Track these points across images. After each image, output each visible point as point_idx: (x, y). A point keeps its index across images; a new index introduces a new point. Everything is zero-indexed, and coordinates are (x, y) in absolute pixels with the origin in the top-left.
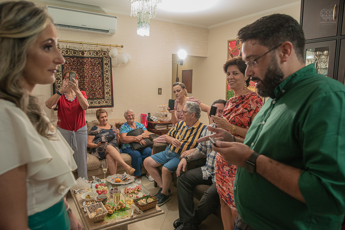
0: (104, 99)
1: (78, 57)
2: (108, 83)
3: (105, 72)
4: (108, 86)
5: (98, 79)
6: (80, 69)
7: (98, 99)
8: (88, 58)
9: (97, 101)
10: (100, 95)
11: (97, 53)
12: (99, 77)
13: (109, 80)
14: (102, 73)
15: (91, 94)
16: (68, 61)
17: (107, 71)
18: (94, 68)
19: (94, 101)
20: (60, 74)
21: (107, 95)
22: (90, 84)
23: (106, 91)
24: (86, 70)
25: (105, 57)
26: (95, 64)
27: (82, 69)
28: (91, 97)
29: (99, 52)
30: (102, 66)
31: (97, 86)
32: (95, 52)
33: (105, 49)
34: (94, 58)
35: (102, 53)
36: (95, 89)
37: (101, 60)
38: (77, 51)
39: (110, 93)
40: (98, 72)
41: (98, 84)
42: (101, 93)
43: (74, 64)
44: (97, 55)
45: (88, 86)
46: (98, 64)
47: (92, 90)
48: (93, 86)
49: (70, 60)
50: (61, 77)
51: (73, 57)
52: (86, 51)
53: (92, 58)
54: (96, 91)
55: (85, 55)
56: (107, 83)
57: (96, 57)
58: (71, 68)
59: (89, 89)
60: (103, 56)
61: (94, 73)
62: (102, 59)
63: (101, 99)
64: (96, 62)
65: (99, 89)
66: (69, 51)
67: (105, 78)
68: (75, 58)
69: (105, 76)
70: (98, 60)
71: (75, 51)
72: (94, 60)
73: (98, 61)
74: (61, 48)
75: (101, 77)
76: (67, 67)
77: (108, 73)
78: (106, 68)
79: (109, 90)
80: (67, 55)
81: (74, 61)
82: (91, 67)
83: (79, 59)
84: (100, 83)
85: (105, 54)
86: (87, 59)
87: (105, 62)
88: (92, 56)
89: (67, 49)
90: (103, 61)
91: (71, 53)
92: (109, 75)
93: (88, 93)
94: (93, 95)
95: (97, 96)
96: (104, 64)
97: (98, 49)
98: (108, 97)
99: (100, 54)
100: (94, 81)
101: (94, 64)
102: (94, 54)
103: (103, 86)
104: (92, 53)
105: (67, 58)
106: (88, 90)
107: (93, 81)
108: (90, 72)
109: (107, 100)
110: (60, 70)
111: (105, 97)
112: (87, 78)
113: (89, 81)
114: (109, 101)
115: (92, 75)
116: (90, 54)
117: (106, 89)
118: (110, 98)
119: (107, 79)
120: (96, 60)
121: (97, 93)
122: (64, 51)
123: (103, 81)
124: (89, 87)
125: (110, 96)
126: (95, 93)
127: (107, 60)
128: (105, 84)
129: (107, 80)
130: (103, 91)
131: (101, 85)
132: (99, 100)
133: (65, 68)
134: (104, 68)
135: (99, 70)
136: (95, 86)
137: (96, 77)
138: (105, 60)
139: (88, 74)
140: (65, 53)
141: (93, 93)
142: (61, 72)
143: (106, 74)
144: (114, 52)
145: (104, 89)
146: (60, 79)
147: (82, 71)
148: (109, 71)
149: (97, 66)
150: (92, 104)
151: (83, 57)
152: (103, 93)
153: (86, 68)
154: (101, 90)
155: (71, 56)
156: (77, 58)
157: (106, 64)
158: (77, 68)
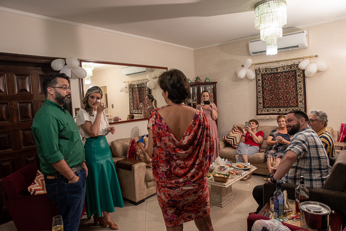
0: (298, 107)
1: (274, 73)
2: (301, 92)
3: (298, 83)
4: (301, 95)
7: (292, 107)
8: (282, 73)
9: (291, 109)
10: (294, 104)
11: (291, 67)
12: (293, 87)
13: (302, 90)
14: (296, 84)
15: (286, 103)
16: (267, 77)
17: (300, 82)
18: (288, 80)
19: (288, 109)
20: (261, 88)
21: (300, 104)
22: (285, 94)
23: (300, 100)
24: (280, 83)
25: (298, 69)
26: (289, 77)
27: (277, 82)
28: (285, 105)
29: (292, 66)
30: (295, 78)
31: (291, 96)
32: (289, 67)
33: (296, 62)
34: (287, 72)
35: (295, 66)
36: (289, 99)
37: (295, 73)
38: (273, 69)
39: (303, 102)
40: (292, 83)
41: (292, 94)
42: (295, 102)
43: (271, 80)
44: (290, 69)
45: (283, 96)
46: (292, 76)
47: (287, 99)
48: (287, 96)
49: (269, 76)
50: (261, 90)
51: (270, 74)
52: (279, 68)
53: (286, 72)
54: (290, 100)
55: (279, 71)
56: (300, 92)
57: (290, 71)
58: (270, 82)
59: (284, 99)
60: (295, 69)
61: (288, 84)
62: (295, 71)
63: (294, 107)
64: (290, 75)
65: (293, 98)
66: (268, 70)
67: (298, 89)
68: (272, 75)
69: (298, 87)
70: (292, 73)
71: (272, 69)
72: (288, 74)
73: (292, 74)
74: (261, 68)
75: (295, 88)
76: (266, 82)
77: (301, 84)
78: (299, 79)
79: (302, 99)
80: (266, 73)
81: (271, 77)
82: (285, 80)
83: (275, 75)
84: (294, 93)
85: (297, 67)
86: (281, 74)
87: (298, 74)
88: (286, 70)
89: (265, 68)
90: (296, 73)
91: (269, 71)
92: (302, 85)
93: (283, 102)
94: (288, 103)
95: (291, 105)
96: (297, 76)
97: (290, 63)
98: (302, 105)
99: (294, 67)
100: (289, 91)
101: (288, 77)
102: (288, 68)
103: (297, 95)
104: (285, 68)
105: (266, 75)
106: (283, 99)
107: (287, 91)
108: (284, 84)
109: (301, 108)
110: (260, 85)
111: (299, 105)
112: (282, 90)
113: (283, 92)
114: (303, 109)
115: (286, 86)
116: (284, 69)
117: (300, 98)
118: (303, 106)
119: (300, 88)
120: (290, 73)
121: (291, 102)
122: (264, 70)
123: (296, 91)
124: (284, 97)
125: (303, 104)
126: (289, 102)
127: (299, 72)
128: (299, 93)
129: (300, 90)
130: (297, 100)
131: (295, 95)
132: (293, 108)
133: (265, 83)
134: (297, 80)
135: (293, 82)
136: (289, 95)
137: (290, 88)
138: (298, 72)
139: (282, 86)
140: (265, 72)
141: (288, 102)
142: (261, 86)
143: (299, 85)
144: (303, 65)
145: (297, 98)
146: (260, 92)
147: (277, 84)
148: (302, 81)
149: (291, 78)
150: (287, 112)
151: (277, 72)
152: (297, 102)
153: (281, 81)
154: (295, 99)
155: (269, 73)
156: (273, 74)
157: (299, 76)
158: (274, 82)
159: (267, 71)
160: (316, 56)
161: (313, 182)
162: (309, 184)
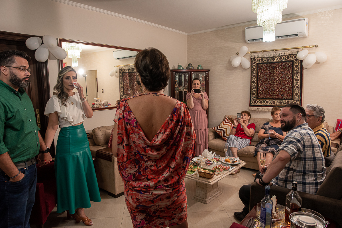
0: (293, 99)
1: (270, 62)
2: (298, 84)
3: (295, 74)
4: (297, 87)
5: (288, 81)
6: (271, 73)
7: (287, 99)
8: (278, 62)
9: (286, 101)
10: (289, 96)
11: (288, 57)
12: (289, 79)
13: (298, 81)
14: (293, 76)
15: (280, 95)
16: (263, 67)
17: (297, 73)
18: (284, 71)
19: (283, 101)
20: (255, 78)
21: (295, 96)
22: (280, 86)
23: (295, 92)
24: (276, 73)
25: (295, 59)
26: (286, 67)
27: (273, 73)
28: (280, 97)
29: (290, 56)
30: (292, 69)
31: (286, 87)
32: (287, 57)
33: (294, 51)
34: (284, 62)
35: (292, 56)
36: (284, 91)
37: (292, 63)
38: (269, 58)
39: (299, 94)
40: (288, 74)
41: (288, 86)
42: (290, 94)
43: (267, 69)
44: (288, 59)
45: (278, 87)
46: (289, 67)
47: (282, 91)
48: (283, 88)
49: (264, 66)
50: (255, 80)
51: (266, 63)
52: (276, 57)
53: (282, 62)
54: (285, 92)
55: (275, 60)
56: (296, 84)
57: (287, 61)
58: (265, 72)
59: (279, 90)
60: (293, 59)
61: (284, 75)
62: (292, 61)
63: (289, 99)
64: (287, 65)
65: (289, 90)
66: (264, 59)
67: (295, 80)
68: (268, 64)
69: (295, 78)
70: (289, 63)
71: (268, 59)
72: (285, 64)
73: (289, 65)
74: (257, 57)
75: (291, 79)
76: (261, 72)
77: (297, 75)
78: (296, 70)
79: (298, 91)
80: (262, 62)
81: (267, 67)
82: (281, 71)
83: (271, 64)
84: (290, 84)
85: (295, 57)
86: (277, 64)
87: (295, 65)
88: (283, 60)
89: (261, 57)
90: (293, 63)
91: (265, 60)
92: (299, 77)
93: (278, 93)
94: (283, 95)
95: (286, 97)
96: (294, 66)
97: (287, 53)
98: (297, 98)
99: (291, 57)
100: (284, 82)
101: (284, 68)
102: (285, 58)
103: (293, 87)
104: (282, 58)
105: (262, 65)
106: (277, 91)
107: (283, 83)
108: (280, 75)
109: (296, 100)
110: (255, 75)
111: (294, 98)
112: (277, 81)
113: (279, 83)
114: (298, 102)
115: (282, 77)
116: (281, 58)
117: (296, 90)
118: (298, 99)
119: (297, 80)
120: (286, 63)
121: (286, 94)
122: (259, 59)
123: (293, 82)
124: (279, 89)
125: (298, 97)
126: (284, 94)
127: (297, 62)
128: (295, 85)
129: (296, 82)
130: (292, 92)
131: (291, 86)
132: (288, 101)
133: (260, 73)
134: (294, 71)
135: (290, 73)
136: (285, 87)
137: (286, 79)
138: (295, 62)
139: (278, 76)
140: (260, 61)
141: (283, 94)
142: (256, 76)
143: (296, 76)
144: (301, 55)
145: (293, 90)
146: (255, 82)
147: (272, 74)
148: (299, 72)
149: (288, 69)
150: (281, 104)
151: (273, 62)
152: (292, 94)
153: (276, 71)
154: (291, 91)
155: (265, 63)
156: (269, 64)
157: (297, 66)
158: (270, 72)
159: (263, 61)
160: (316, 46)
161: (306, 186)
162: (301, 188)
